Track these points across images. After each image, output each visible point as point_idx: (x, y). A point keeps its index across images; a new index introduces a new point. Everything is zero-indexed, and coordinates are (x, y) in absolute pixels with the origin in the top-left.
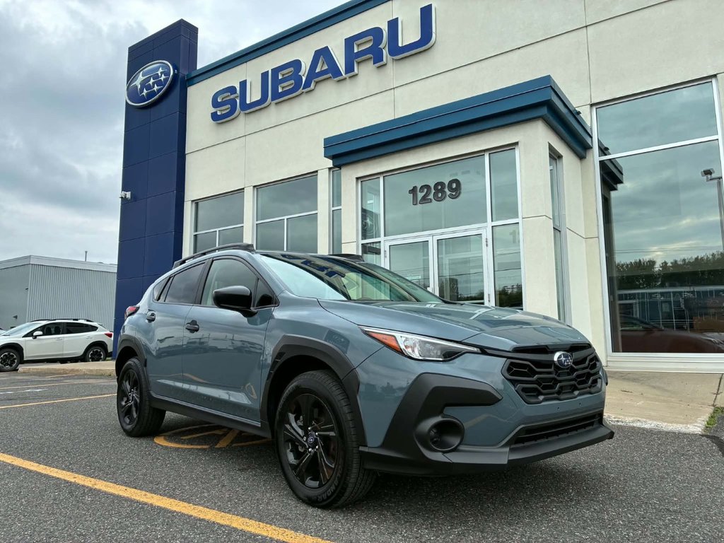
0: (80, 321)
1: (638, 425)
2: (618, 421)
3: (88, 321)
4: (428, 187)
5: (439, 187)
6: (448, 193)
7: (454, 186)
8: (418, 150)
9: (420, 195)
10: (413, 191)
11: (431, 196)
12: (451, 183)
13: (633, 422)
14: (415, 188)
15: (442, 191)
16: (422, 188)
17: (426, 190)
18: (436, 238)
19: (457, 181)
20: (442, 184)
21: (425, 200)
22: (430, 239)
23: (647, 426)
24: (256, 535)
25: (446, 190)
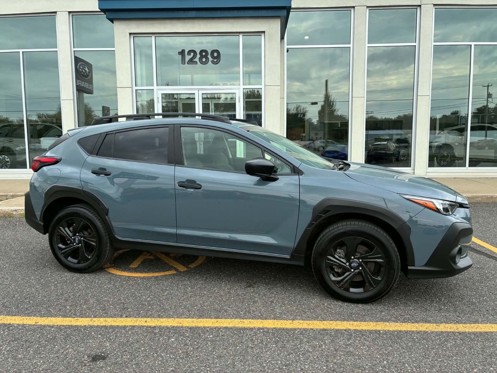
4: (194, 52)
5: (204, 54)
6: (211, 59)
7: (215, 54)
8: (187, 21)
9: (188, 58)
10: (182, 53)
11: (197, 59)
12: (213, 52)
14: (183, 51)
15: (206, 57)
16: (190, 52)
17: (192, 54)
18: (201, 92)
19: (217, 51)
20: (206, 51)
21: (191, 61)
22: (196, 92)
25: (209, 56)
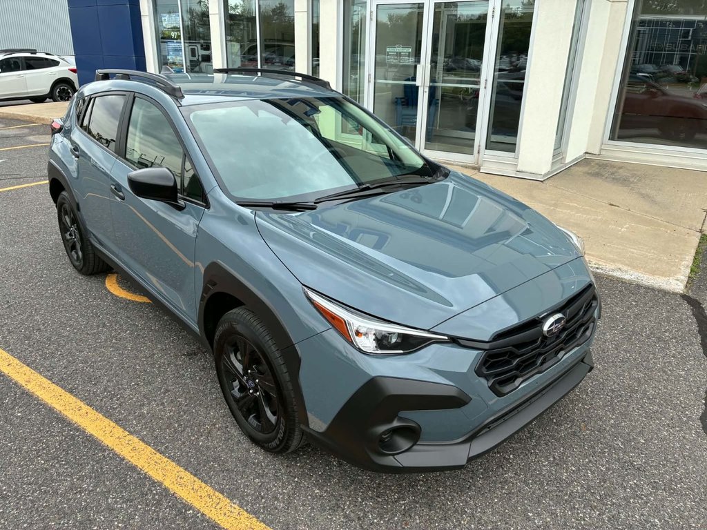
0: (38, 55)
1: (617, 274)
2: (597, 268)
3: (47, 54)
13: (613, 270)
22: (426, 2)
23: (626, 277)
24: (187, 507)
